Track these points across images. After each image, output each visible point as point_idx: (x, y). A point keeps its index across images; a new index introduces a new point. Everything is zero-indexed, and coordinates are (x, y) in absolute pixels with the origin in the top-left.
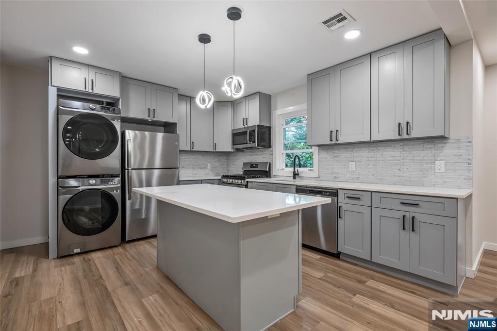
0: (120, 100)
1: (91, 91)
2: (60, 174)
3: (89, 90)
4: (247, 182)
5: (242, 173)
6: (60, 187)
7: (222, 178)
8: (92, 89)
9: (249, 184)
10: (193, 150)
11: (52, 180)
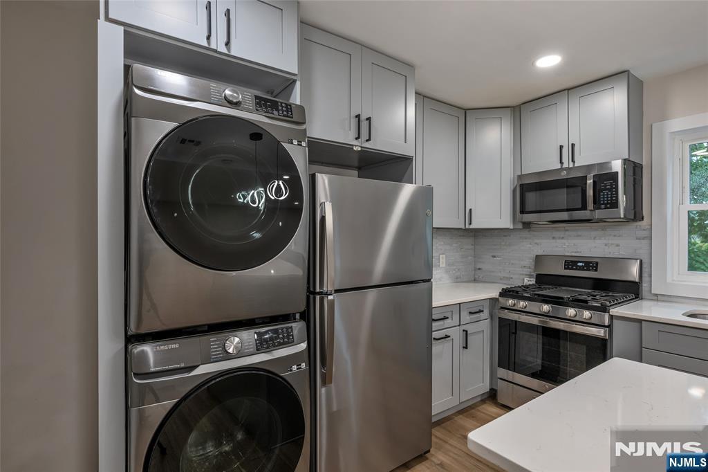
0: (298, 84)
1: (223, 49)
2: (133, 329)
3: (218, 44)
4: (612, 317)
5: (533, 281)
6: (136, 375)
7: (501, 295)
8: (228, 44)
9: (614, 321)
10: (471, 227)
11: (109, 347)
